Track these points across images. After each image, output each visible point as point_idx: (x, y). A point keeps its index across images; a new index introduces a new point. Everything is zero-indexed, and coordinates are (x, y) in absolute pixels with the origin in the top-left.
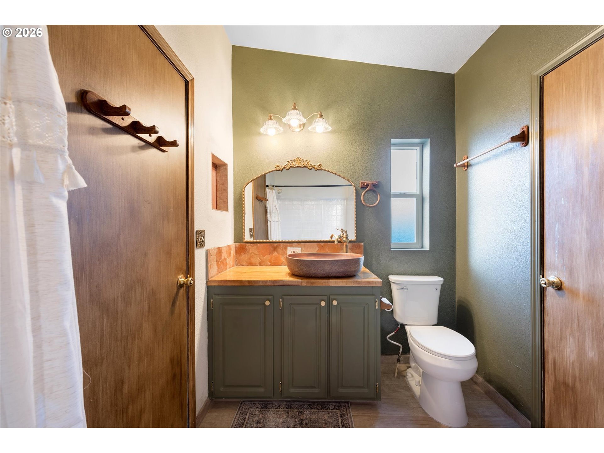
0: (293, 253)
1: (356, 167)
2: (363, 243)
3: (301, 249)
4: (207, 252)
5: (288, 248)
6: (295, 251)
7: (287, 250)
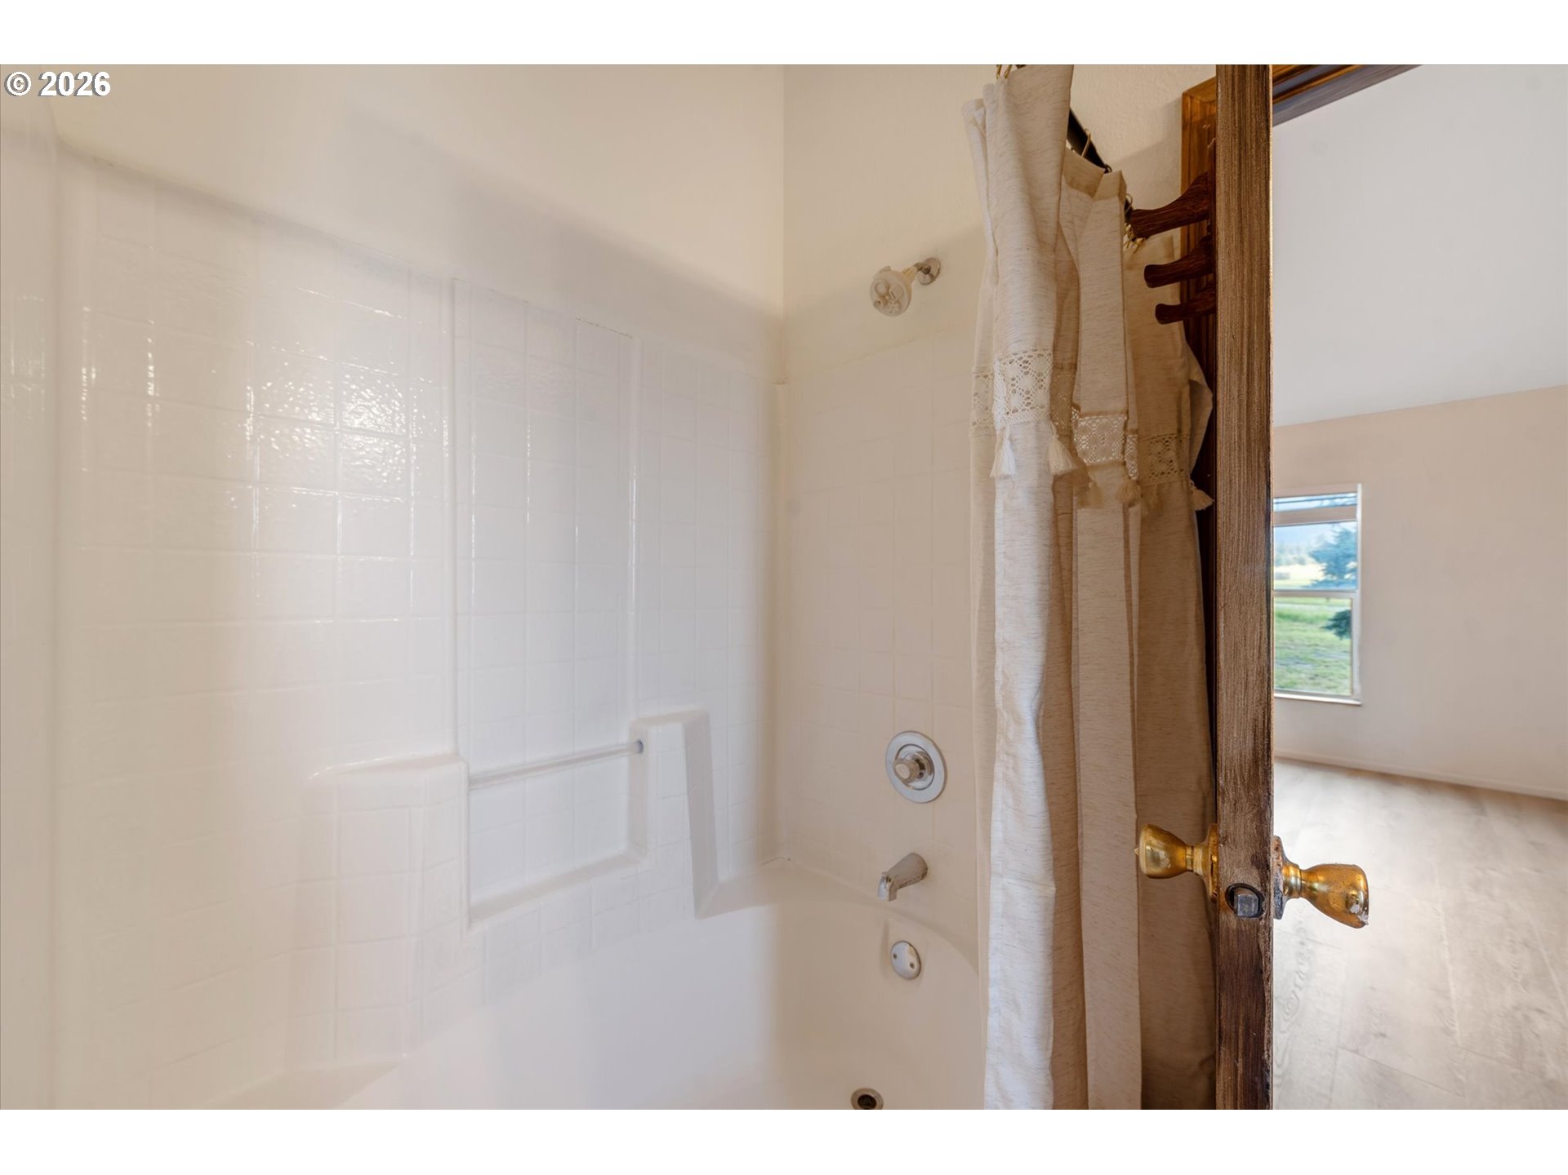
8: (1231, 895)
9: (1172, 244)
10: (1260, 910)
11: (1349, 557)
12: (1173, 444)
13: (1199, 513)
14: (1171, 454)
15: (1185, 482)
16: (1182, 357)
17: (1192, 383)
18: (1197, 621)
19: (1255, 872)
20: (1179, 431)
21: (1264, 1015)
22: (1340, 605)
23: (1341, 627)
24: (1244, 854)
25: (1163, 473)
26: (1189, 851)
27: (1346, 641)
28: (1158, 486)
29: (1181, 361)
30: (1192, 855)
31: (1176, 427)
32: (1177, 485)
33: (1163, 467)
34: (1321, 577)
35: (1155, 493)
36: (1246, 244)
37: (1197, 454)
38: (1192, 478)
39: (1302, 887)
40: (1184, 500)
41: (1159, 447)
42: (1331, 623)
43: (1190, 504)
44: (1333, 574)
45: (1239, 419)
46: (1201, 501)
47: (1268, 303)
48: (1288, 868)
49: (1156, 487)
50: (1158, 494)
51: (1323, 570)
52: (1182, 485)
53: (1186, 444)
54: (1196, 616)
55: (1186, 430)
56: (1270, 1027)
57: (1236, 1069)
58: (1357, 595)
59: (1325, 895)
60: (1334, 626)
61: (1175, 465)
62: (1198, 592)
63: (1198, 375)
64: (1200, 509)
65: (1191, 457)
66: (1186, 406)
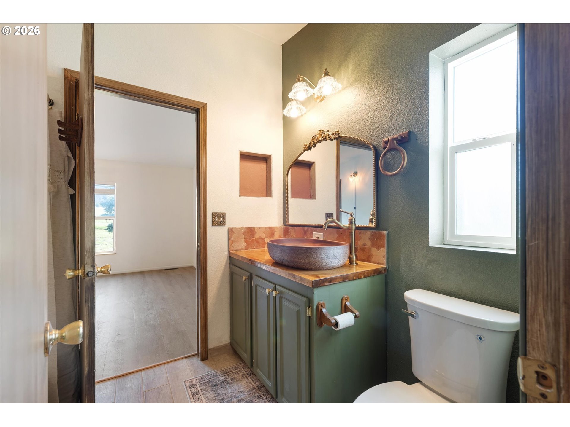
0: (317, 239)
1: (378, 119)
2: (385, 232)
3: (324, 235)
4: (230, 231)
5: (314, 233)
6: (318, 236)
7: (313, 235)
8: (88, 274)
9: (62, 114)
10: (93, 274)
11: (113, 205)
12: (62, 174)
13: (71, 195)
14: (62, 177)
15: (66, 186)
16: (65, 148)
17: (68, 157)
18: (70, 226)
19: (92, 268)
20: (64, 170)
21: (94, 293)
22: (110, 222)
23: (110, 229)
24: (90, 265)
25: (59, 182)
26: (78, 271)
27: (112, 234)
28: (57, 185)
29: (65, 149)
30: (79, 272)
31: (63, 169)
32: (64, 186)
33: (59, 180)
34: (104, 212)
35: (56, 187)
36: (90, 153)
37: (70, 177)
38: (68, 185)
39: (100, 271)
40: (66, 191)
41: (58, 174)
42: (107, 228)
43: (68, 192)
44: (108, 211)
45: (89, 185)
46: (72, 191)
47: (94, 166)
48: (98, 268)
49: (57, 186)
50: (57, 188)
51: (105, 210)
52: (65, 186)
53: (66, 174)
54: (70, 224)
55: (67, 170)
56: (95, 295)
57: (89, 305)
58: (115, 219)
59: (104, 271)
60: (108, 229)
61: (63, 180)
62: (71, 217)
63: (70, 155)
64: (71, 194)
65: (68, 178)
66: (66, 163)
